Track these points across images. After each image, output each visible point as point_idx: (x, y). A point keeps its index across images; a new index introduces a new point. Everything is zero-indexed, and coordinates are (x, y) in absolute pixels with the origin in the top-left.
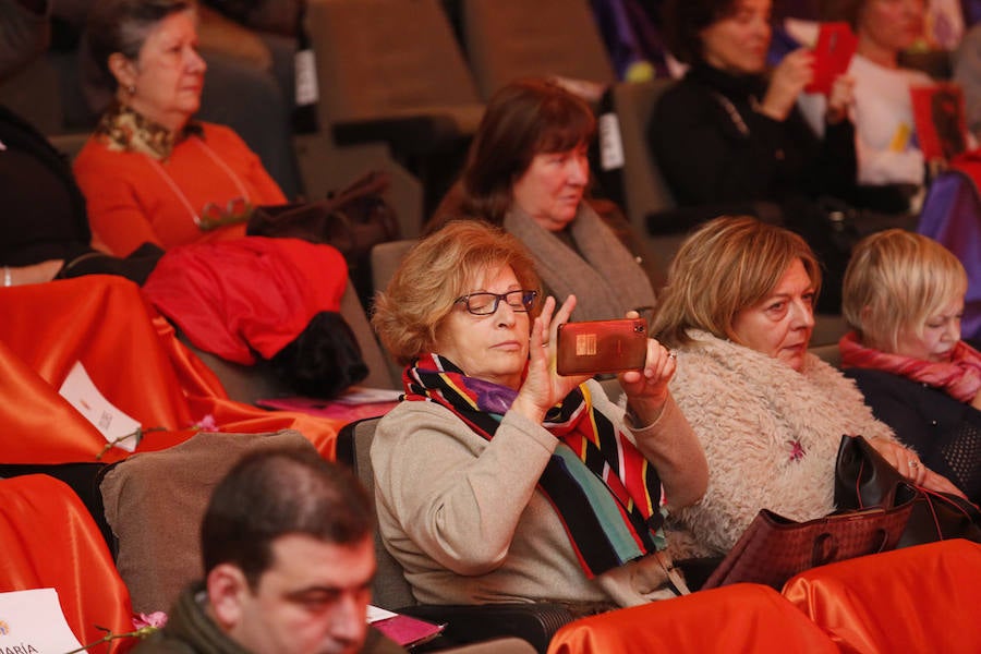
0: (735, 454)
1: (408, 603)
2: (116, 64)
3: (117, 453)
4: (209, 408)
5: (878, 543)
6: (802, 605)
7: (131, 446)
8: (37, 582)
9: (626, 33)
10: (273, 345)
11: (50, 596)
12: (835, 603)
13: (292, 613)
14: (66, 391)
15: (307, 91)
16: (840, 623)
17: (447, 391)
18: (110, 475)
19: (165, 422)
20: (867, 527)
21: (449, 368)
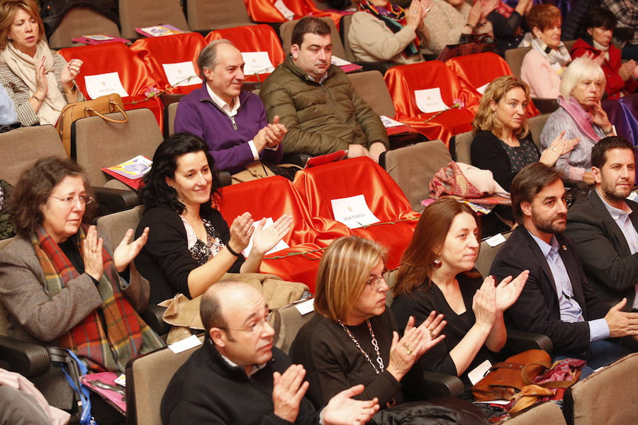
0: (440, 27)
1: (354, 61)
3: (286, 20)
4: (311, 11)
5: (474, 52)
6: (450, 67)
7: (291, 19)
8: (263, 50)
11: (265, 54)
12: (458, 67)
13: (309, 53)
14: (276, 5)
16: (459, 71)
17: (370, 10)
18: (282, 25)
19: (300, 13)
20: (471, 47)
21: (370, 4)
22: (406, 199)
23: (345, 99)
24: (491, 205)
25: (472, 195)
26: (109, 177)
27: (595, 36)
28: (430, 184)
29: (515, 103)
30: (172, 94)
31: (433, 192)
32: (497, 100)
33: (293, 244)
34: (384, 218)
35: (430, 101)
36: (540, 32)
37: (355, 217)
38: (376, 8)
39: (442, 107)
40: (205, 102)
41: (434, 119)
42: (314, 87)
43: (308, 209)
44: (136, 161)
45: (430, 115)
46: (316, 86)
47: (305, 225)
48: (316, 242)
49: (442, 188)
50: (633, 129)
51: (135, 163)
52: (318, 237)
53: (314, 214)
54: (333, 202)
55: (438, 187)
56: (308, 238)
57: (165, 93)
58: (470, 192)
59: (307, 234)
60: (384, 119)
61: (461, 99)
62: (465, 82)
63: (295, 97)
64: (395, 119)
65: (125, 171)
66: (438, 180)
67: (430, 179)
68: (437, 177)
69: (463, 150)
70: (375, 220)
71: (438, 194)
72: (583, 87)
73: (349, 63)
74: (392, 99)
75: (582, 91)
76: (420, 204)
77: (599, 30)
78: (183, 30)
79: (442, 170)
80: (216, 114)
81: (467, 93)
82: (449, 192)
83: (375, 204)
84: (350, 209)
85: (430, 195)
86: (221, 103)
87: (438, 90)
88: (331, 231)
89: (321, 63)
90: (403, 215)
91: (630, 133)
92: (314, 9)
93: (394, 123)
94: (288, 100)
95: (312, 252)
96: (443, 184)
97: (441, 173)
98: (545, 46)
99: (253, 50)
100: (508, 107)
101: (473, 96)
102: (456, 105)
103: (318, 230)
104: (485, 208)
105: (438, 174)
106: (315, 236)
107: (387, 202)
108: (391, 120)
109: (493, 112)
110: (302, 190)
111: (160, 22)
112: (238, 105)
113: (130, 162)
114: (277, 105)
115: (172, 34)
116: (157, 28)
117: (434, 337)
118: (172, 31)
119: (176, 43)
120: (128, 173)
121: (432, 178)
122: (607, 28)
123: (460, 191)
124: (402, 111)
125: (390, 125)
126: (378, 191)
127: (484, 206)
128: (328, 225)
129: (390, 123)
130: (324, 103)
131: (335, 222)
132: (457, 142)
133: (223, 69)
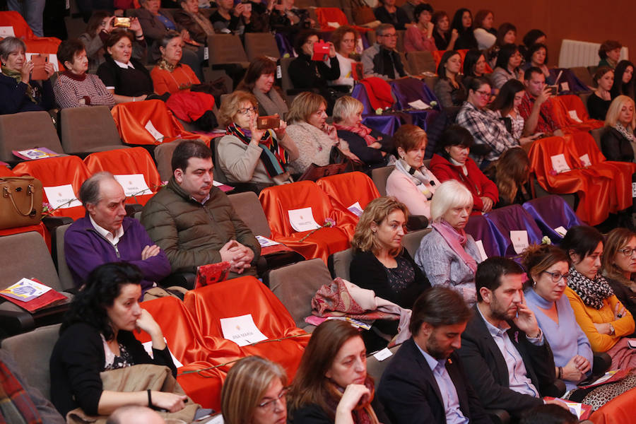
0: (305, 150)
1: (225, 182)
2: (161, 49)
3: (158, 143)
4: (180, 132)
5: (339, 172)
6: (320, 186)
7: (161, 141)
8: (139, 173)
9: (283, 46)
10: (196, 118)
11: (142, 176)
12: (328, 186)
13: (195, 177)
14: (147, 127)
16: (329, 190)
17: (237, 132)
18: (156, 148)
19: (170, 136)
20: (337, 168)
21: (237, 126)
22: (291, 317)
23: (226, 220)
24: (371, 320)
25: (355, 312)
27: (452, 154)
28: (312, 301)
29: (396, 224)
30: (55, 217)
31: (316, 310)
32: (379, 222)
33: (186, 362)
34: (270, 336)
35: (303, 220)
36: (404, 152)
37: (243, 335)
38: (242, 130)
39: (314, 226)
40: (89, 231)
41: (308, 237)
42: (197, 208)
43: (199, 329)
44: (22, 284)
45: (303, 234)
46: (199, 207)
47: (197, 343)
48: (208, 360)
49: (324, 305)
50: (499, 244)
51: (21, 286)
52: (210, 356)
53: (204, 333)
54: (222, 321)
55: (321, 304)
56: (201, 357)
57: (48, 216)
58: (353, 309)
59: (200, 352)
60: (261, 238)
61: (332, 217)
62: (335, 201)
63: (177, 218)
64: (270, 238)
65: (16, 294)
66: (319, 297)
67: (311, 297)
68: (319, 295)
69: (341, 268)
70: (263, 338)
71: (321, 311)
72: (455, 212)
73: (222, 184)
74: (268, 220)
76: (304, 320)
77: (457, 149)
78: (58, 153)
79: (323, 288)
81: (338, 212)
82: (332, 308)
83: (261, 321)
84: (238, 328)
85: (313, 313)
86: (103, 232)
87: (309, 210)
88: (222, 349)
89: (206, 185)
90: (288, 332)
91: (496, 246)
92: (183, 131)
93: (271, 243)
94: (170, 221)
95: (206, 370)
96: (325, 301)
97: (323, 290)
98: (408, 168)
99: (129, 173)
100: (389, 229)
101: (344, 214)
102: (328, 224)
103: (210, 349)
104: (366, 324)
105: (320, 292)
106: (207, 354)
107: (273, 319)
108: (267, 240)
109: (373, 233)
110: (193, 310)
111: (35, 146)
112: (121, 234)
113: (17, 285)
114: (158, 226)
115: (48, 156)
116: (34, 151)
118: (48, 154)
119: (56, 166)
120: (19, 296)
121: (314, 296)
122: (464, 146)
123: (343, 306)
124: (276, 230)
125: (266, 245)
126: (264, 309)
127: (365, 321)
128: (219, 344)
129: (267, 242)
130: (206, 223)
131: (224, 341)
132: (335, 260)
133: (105, 205)
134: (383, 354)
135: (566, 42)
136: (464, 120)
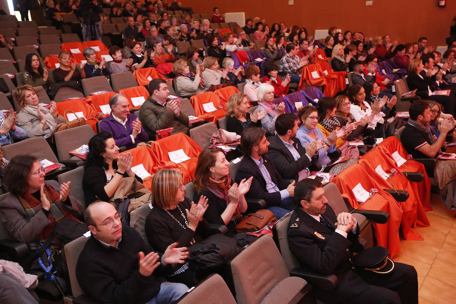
2: (154, 48)
5: (224, 87)
6: (216, 93)
9: (207, 44)
10: (168, 73)
11: (143, 97)
15: (177, 51)
16: (220, 95)
20: (223, 85)
21: (183, 73)
24: (235, 145)
26: (72, 155)
27: (271, 75)
31: (212, 144)
32: (239, 103)
33: (152, 173)
34: (191, 157)
35: (209, 107)
37: (179, 158)
38: (186, 74)
39: (214, 109)
40: (111, 121)
41: (211, 114)
43: (158, 158)
44: (83, 147)
45: (209, 113)
47: (157, 165)
50: (290, 108)
53: (161, 160)
54: (169, 153)
55: (214, 141)
58: (228, 141)
60: (191, 117)
61: (221, 105)
62: (223, 99)
64: (195, 116)
66: (213, 138)
67: (209, 139)
69: (222, 125)
70: (188, 158)
71: (214, 144)
72: (268, 95)
74: (194, 109)
75: (268, 97)
77: (273, 72)
79: (214, 134)
80: (116, 125)
81: (224, 103)
82: (219, 142)
83: (187, 151)
84: (177, 155)
86: (119, 120)
87: (212, 103)
88: (169, 165)
93: (195, 118)
94: (152, 112)
96: (215, 139)
98: (252, 82)
99: (138, 96)
102: (220, 108)
103: (163, 166)
105: (213, 136)
107: (192, 150)
109: (237, 109)
110: (155, 150)
111: (100, 90)
112: (127, 120)
113: (80, 148)
116: (99, 92)
117: (204, 207)
119: (104, 97)
120: (80, 153)
121: (211, 138)
122: (276, 70)
123: (224, 141)
124: (198, 113)
126: (188, 146)
127: (233, 146)
128: (167, 164)
129: (193, 118)
131: (170, 162)
132: (219, 122)
133: (120, 107)
134: (237, 160)
135: (316, 31)
136: (285, 60)
